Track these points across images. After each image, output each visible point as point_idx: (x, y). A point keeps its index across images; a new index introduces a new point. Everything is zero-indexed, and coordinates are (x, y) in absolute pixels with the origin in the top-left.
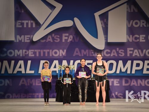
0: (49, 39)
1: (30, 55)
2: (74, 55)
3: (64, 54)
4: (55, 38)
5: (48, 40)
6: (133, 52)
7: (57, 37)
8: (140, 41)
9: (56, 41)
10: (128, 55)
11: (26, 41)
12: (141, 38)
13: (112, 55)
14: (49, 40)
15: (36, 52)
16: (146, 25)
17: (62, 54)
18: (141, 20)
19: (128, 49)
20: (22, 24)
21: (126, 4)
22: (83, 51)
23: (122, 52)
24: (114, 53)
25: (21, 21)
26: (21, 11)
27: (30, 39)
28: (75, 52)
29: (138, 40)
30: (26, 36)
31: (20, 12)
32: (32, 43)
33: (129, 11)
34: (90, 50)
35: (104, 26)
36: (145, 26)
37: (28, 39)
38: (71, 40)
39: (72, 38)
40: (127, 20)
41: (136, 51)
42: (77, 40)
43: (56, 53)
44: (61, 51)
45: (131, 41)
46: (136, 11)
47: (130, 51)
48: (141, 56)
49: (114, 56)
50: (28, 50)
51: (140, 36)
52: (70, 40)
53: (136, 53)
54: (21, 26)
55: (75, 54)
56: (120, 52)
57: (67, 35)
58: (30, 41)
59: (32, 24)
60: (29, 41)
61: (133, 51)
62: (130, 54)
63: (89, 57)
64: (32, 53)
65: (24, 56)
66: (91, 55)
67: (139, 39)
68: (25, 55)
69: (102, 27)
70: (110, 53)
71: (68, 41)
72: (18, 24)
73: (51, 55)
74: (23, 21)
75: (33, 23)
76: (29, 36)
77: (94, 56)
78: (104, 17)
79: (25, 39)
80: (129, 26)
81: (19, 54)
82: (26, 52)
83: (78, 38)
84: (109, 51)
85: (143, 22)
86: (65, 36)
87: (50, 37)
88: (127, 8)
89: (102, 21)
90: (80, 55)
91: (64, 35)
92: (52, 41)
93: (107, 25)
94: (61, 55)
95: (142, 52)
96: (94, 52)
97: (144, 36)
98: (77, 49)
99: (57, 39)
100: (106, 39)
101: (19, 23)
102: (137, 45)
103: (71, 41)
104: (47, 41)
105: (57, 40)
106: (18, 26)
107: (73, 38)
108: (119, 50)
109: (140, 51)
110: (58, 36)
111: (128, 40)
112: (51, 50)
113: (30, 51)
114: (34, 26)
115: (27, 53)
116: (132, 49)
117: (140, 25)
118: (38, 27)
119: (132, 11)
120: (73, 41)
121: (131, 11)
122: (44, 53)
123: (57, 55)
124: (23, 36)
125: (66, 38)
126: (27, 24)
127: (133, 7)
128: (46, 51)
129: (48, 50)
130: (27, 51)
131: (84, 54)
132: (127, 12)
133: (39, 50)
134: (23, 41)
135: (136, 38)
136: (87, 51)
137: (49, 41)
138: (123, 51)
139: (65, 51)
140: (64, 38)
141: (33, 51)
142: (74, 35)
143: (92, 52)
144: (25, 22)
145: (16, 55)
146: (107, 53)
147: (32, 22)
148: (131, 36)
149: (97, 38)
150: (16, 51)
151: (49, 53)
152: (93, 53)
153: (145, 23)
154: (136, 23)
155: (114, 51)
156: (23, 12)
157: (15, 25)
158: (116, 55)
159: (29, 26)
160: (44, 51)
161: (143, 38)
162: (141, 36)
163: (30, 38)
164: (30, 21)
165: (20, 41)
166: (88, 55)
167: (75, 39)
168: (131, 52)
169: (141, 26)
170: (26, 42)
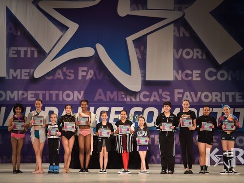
0: (59, 74)
1: (29, 99)
2: (96, 99)
3: (80, 97)
4: (67, 73)
5: (57, 76)
6: (183, 96)
7: (70, 72)
8: (194, 79)
9: (68, 78)
10: (176, 100)
11: (23, 78)
12: (194, 75)
13: (152, 100)
14: (59, 76)
15: (38, 94)
16: (202, 55)
17: (78, 97)
18: (194, 49)
19: (176, 91)
20: (18, 52)
21: (173, 24)
22: (109, 93)
23: (166, 95)
24: (155, 97)
25: (16, 49)
26: (17, 33)
27: (29, 75)
28: (97, 95)
29: (190, 78)
30: (23, 71)
31: (15, 34)
32: (33, 80)
33: (178, 35)
34: (119, 92)
35: (140, 57)
36: (200, 57)
37: (27, 74)
38: (91, 77)
39: (93, 73)
40: (174, 48)
41: (187, 93)
42: (99, 77)
43: (68, 96)
44: (76, 93)
45: (179, 78)
46: (187, 35)
47: (179, 93)
48: (195, 101)
49: (155, 101)
50: (27, 92)
51: (192, 72)
52: (89, 77)
53: (187, 97)
54: (16, 56)
55: (97, 97)
56: (163, 95)
57: (86, 69)
58: (30, 78)
59: (32, 52)
60: (28, 78)
61: (183, 94)
62: (178, 98)
63: (118, 102)
64: (33, 96)
65: (20, 99)
66: (120, 100)
67: (192, 77)
68: (23, 99)
69: (138, 57)
70: (149, 97)
71: (87, 78)
72: (11, 52)
73: (61, 99)
74: (19, 49)
75: (34, 51)
76: (28, 71)
77: (125, 101)
78: (141, 44)
79: (22, 74)
80: (178, 57)
81: (12, 97)
82: (23, 94)
83: (102, 75)
84: (148, 93)
85: (198, 52)
86: (83, 71)
87: (60, 71)
88: (174, 32)
89: (138, 50)
90: (104, 100)
91: (81, 69)
92: (62, 78)
93: (146, 55)
94: (76, 99)
95: (196, 95)
96: (126, 95)
97: (199, 72)
98: (100, 91)
99: (70, 74)
100: (144, 75)
101: (13, 50)
102: (189, 86)
103: (91, 79)
104: (55, 78)
105: (70, 76)
106: (11, 56)
107: (95, 73)
108: (163, 91)
109: (193, 93)
110: (72, 71)
111: (175, 77)
112: (61, 92)
113: (29, 92)
114: (36, 55)
115: (25, 96)
116: (182, 91)
117: (193, 56)
118: (42, 57)
119: (181, 35)
120: (94, 78)
121: (179, 35)
122: (51, 95)
123: (70, 99)
124: (18, 71)
125: (84, 74)
126: (26, 52)
127: (182, 29)
128: (54, 93)
129: (57, 92)
130: (24, 92)
131: (110, 98)
132: (175, 36)
133: (44, 92)
134: (19, 78)
135: (187, 75)
136: (115, 93)
137: (58, 78)
138: (168, 93)
139: (82, 92)
140: (81, 74)
141: (34, 92)
142: (96, 69)
143: (122, 95)
144: (22, 49)
145: (8, 99)
146: (145, 96)
147: (33, 49)
148: (180, 72)
149: (130, 74)
150: (9, 92)
151: (57, 95)
152: (124, 96)
153: (200, 53)
154: (188, 54)
155: (155, 93)
156: (19, 34)
157: (8, 54)
158: (159, 100)
159: (29, 56)
160: (51, 92)
161: (198, 75)
162: (195, 72)
163: (29, 73)
164: (29, 48)
165: (15, 78)
166: (116, 100)
167: (98, 76)
168: (180, 96)
169: (195, 57)
170: (24, 80)
